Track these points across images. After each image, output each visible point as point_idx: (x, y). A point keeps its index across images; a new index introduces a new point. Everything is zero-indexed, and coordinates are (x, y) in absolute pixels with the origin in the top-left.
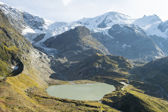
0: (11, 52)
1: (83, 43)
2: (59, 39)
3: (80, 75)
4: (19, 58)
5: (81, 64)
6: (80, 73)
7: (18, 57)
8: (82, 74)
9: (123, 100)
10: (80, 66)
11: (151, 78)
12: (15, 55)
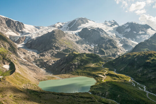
0: (2, 53)
1: (61, 44)
2: (39, 41)
3: (63, 71)
4: (9, 59)
5: (61, 61)
6: (62, 69)
7: (9, 57)
8: (64, 70)
9: (109, 90)
10: (61, 63)
11: (121, 71)
12: (6, 56)
